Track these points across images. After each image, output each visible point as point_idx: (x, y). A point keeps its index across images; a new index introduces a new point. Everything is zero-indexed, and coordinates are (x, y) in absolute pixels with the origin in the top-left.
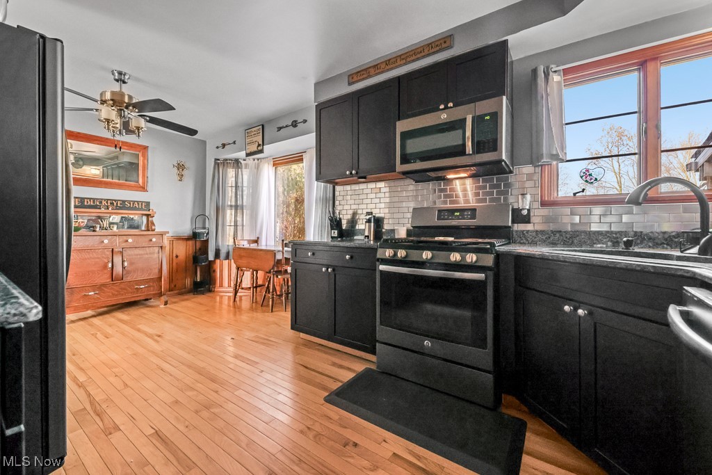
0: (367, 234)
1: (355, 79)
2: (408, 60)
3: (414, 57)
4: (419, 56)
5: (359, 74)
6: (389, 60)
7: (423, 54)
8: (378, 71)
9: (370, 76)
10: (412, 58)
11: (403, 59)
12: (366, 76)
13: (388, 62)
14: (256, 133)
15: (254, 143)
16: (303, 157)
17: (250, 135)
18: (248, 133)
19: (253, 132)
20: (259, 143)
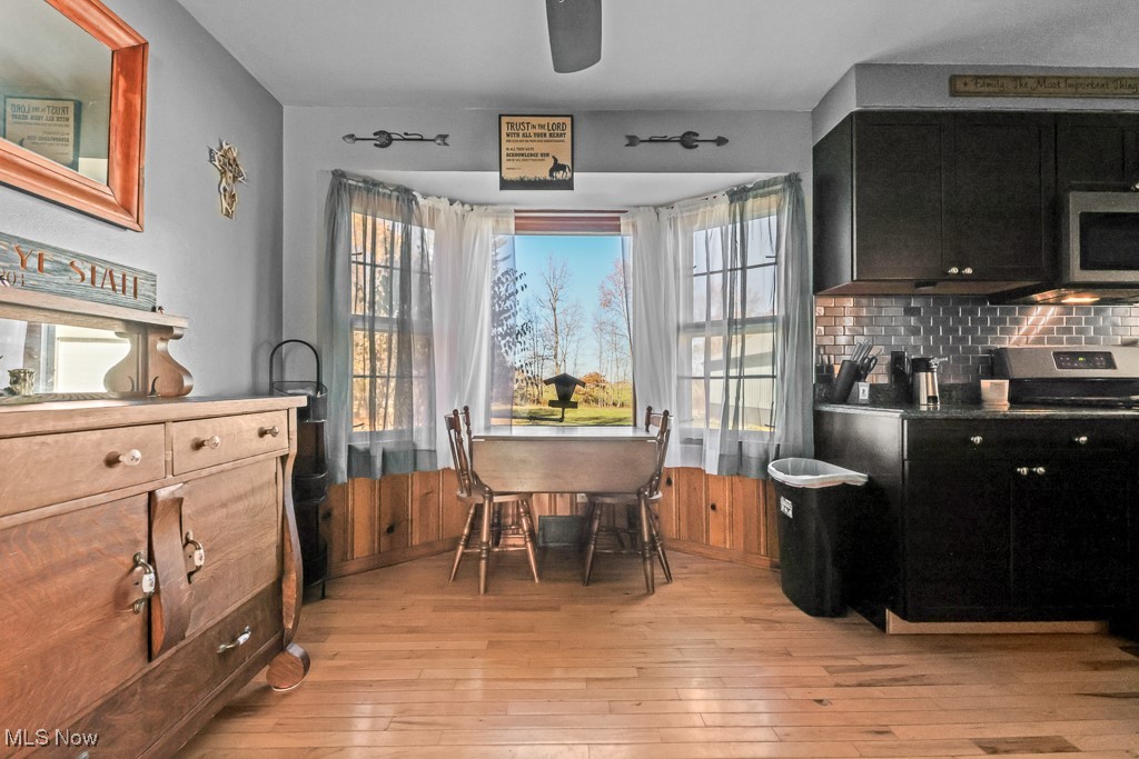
0: (930, 393)
1: (971, 88)
2: (1080, 90)
3: (1088, 90)
4: (1098, 91)
5: (981, 81)
6: (1045, 78)
7: (1106, 91)
8: (1021, 90)
9: (1002, 94)
10: (1085, 91)
11: (1071, 86)
12: (996, 90)
13: (1041, 80)
14: (546, 131)
15: (540, 157)
16: (622, 221)
17: (521, 132)
18: (511, 125)
19: (534, 127)
20: (560, 162)
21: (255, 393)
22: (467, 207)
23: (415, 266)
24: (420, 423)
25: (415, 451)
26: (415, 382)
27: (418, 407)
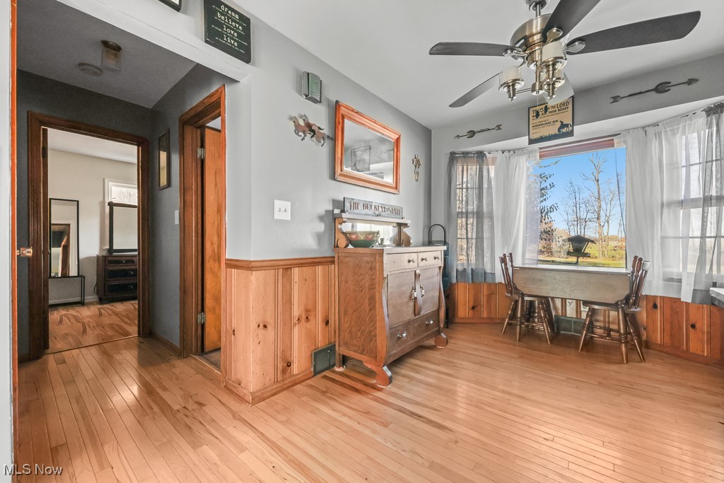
16: (615, 141)
20: (565, 123)
21: (424, 245)
22: (512, 152)
23: (485, 186)
24: (487, 259)
25: (485, 273)
26: (485, 240)
27: (487, 253)
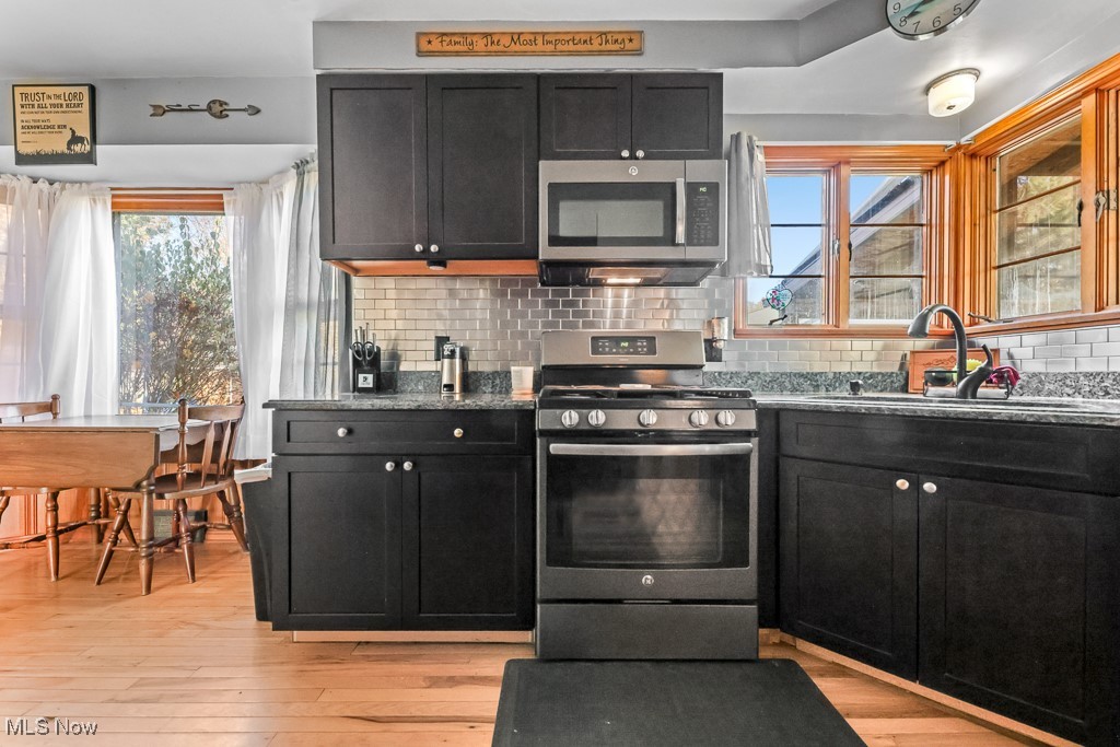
0: (445, 381)
1: (436, 46)
2: (559, 47)
3: (571, 47)
4: (580, 47)
5: (447, 39)
6: (520, 34)
7: (589, 47)
8: (495, 48)
9: (470, 53)
10: (566, 48)
11: (549, 42)
12: (465, 48)
13: (516, 37)
14: (62, 101)
15: (57, 130)
17: (36, 103)
18: (25, 96)
19: (49, 97)
20: (78, 134)
